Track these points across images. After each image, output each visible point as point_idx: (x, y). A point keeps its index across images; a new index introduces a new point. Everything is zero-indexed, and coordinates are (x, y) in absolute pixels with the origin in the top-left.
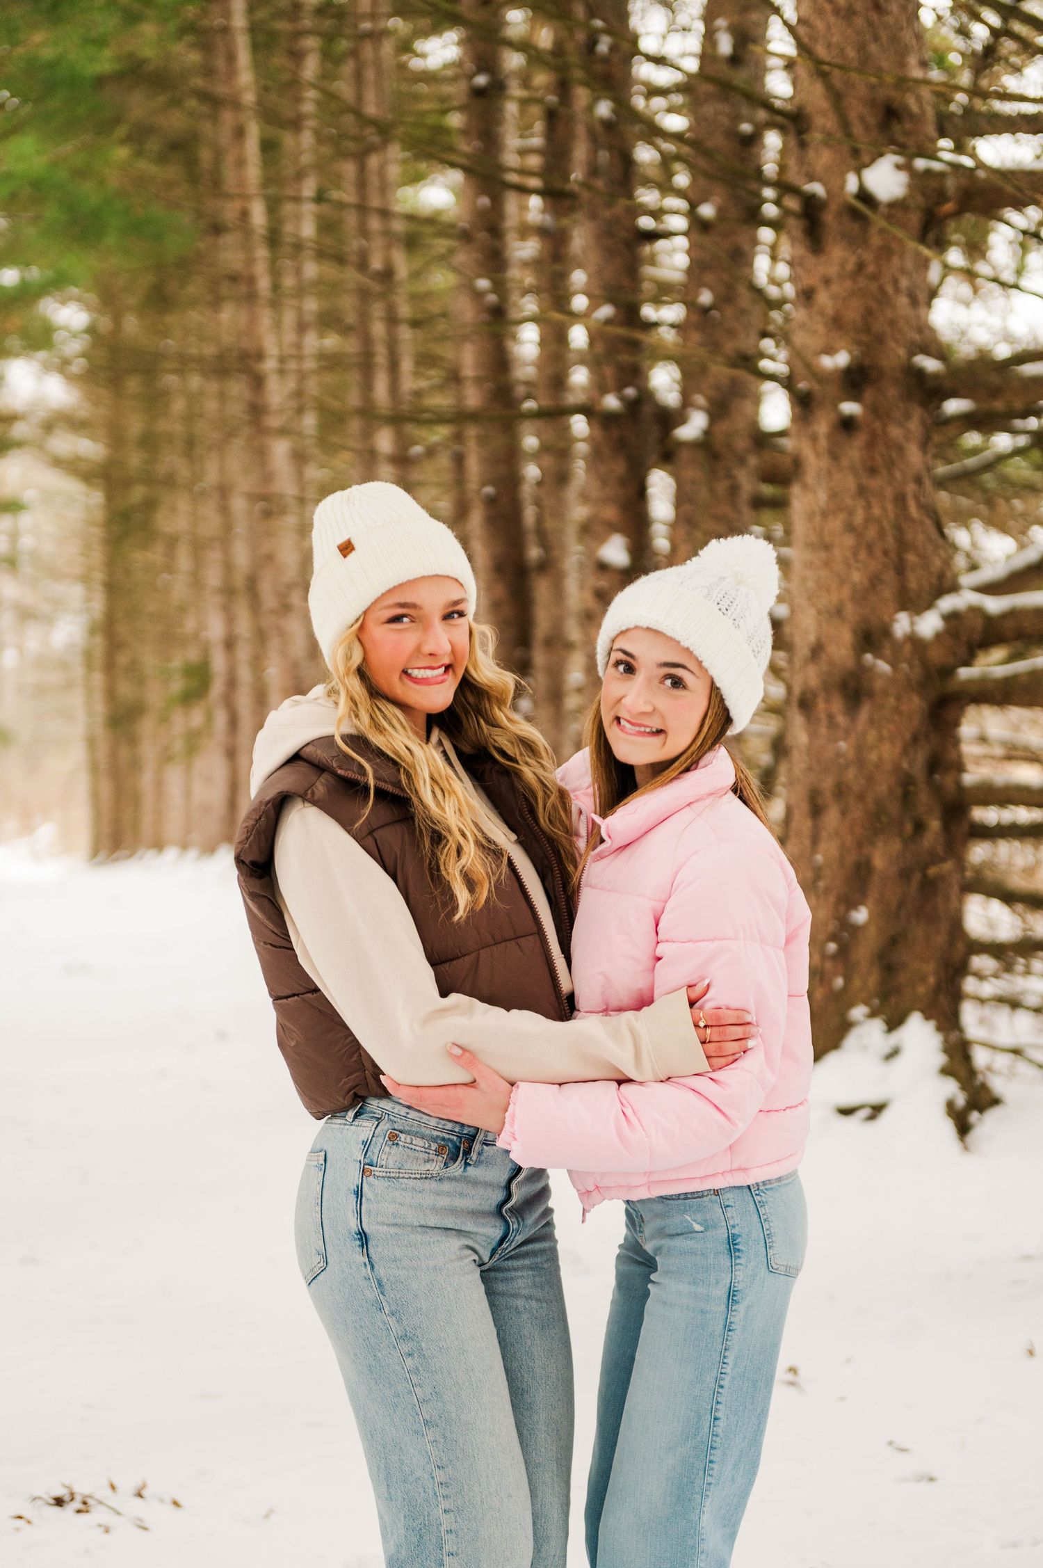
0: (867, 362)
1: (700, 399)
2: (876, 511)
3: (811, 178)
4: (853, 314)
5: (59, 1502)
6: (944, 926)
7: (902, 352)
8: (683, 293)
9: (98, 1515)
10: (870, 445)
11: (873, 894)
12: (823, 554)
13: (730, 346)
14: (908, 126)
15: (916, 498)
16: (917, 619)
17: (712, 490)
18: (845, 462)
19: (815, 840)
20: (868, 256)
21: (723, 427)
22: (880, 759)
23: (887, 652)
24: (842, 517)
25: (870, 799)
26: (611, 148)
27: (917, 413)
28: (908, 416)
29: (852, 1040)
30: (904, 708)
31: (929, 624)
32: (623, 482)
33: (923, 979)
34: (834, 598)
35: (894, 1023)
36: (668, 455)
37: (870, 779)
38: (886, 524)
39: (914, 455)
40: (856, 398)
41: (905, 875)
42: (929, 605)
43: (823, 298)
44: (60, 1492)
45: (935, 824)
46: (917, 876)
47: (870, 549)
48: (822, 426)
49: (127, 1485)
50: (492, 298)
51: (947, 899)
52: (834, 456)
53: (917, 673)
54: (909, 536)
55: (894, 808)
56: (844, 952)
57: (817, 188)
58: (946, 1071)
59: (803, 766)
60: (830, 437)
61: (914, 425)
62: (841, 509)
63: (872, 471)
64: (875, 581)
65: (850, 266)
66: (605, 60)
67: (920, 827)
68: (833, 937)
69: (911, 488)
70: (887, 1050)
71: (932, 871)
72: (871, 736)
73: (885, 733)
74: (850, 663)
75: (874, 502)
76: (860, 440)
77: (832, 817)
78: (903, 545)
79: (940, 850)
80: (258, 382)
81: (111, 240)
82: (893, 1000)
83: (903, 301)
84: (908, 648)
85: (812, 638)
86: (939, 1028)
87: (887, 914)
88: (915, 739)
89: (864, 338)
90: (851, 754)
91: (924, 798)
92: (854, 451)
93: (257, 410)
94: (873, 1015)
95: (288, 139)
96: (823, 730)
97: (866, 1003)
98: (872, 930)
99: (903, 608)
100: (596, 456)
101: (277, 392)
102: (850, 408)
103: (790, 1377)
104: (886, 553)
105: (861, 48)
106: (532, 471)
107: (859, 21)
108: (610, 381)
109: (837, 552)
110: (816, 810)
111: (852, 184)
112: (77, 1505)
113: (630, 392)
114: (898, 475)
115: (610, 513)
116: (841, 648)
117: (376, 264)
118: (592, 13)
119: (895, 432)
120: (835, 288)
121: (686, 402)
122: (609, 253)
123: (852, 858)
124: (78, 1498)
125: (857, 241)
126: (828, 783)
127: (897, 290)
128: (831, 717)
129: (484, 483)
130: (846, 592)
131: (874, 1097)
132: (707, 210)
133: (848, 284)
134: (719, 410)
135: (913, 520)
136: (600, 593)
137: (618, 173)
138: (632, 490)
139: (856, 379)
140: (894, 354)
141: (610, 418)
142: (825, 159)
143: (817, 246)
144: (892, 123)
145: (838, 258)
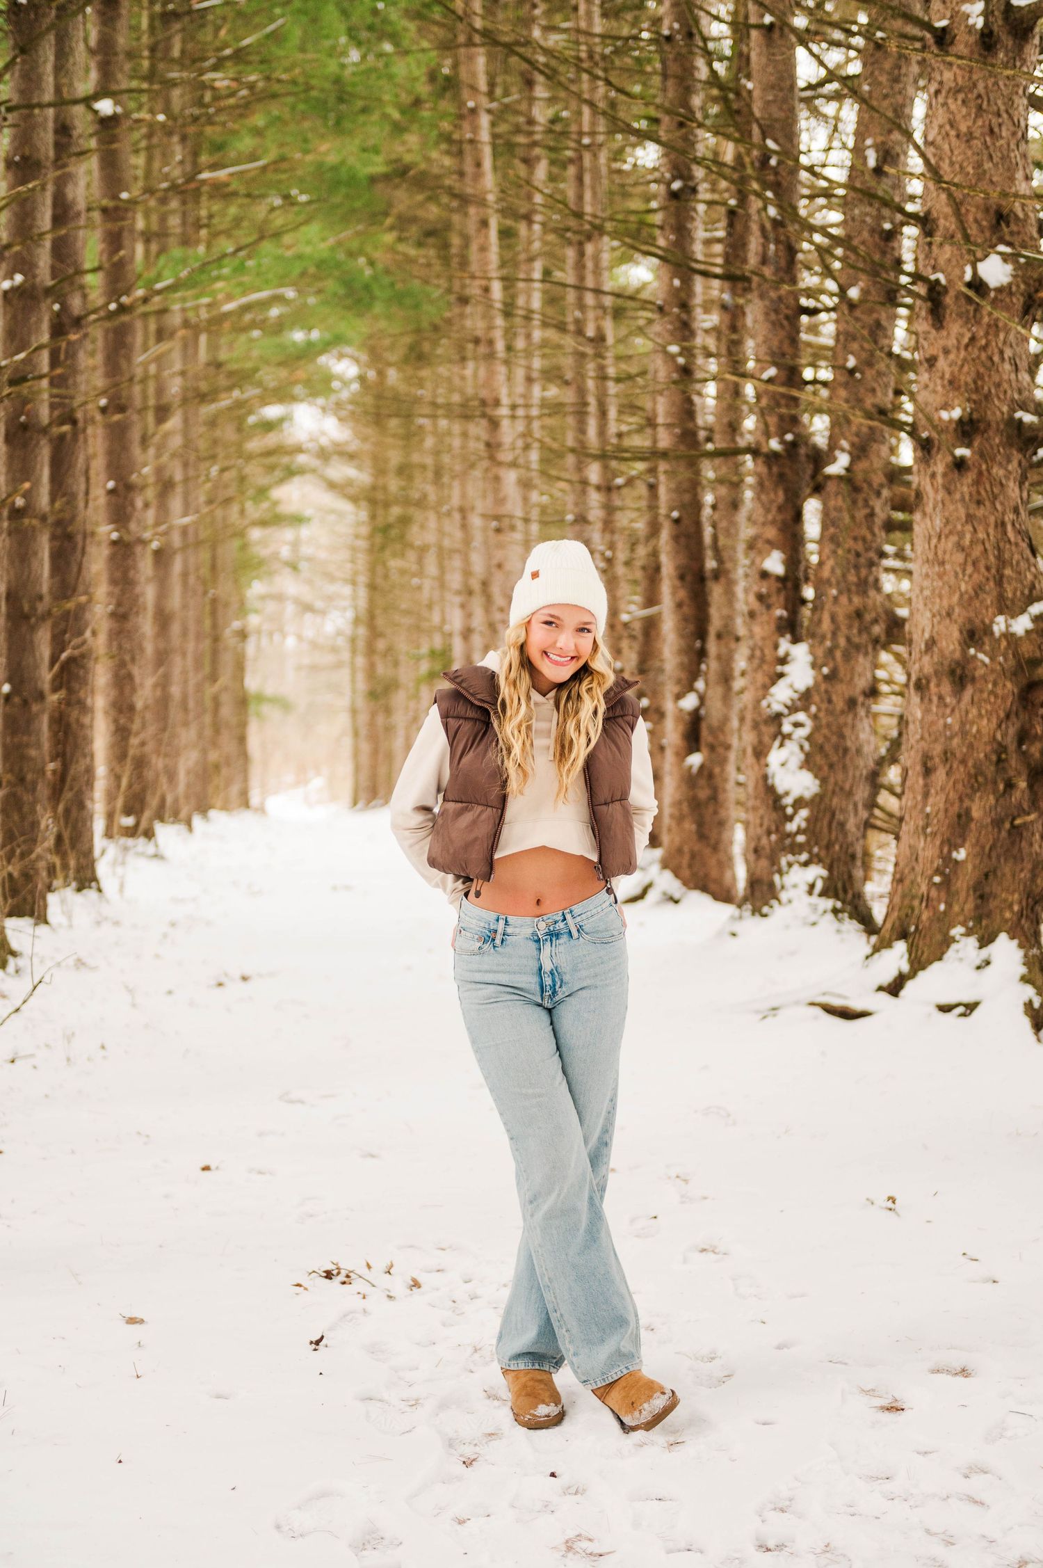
0: (975, 416)
1: (845, 444)
2: (981, 535)
3: (935, 269)
4: (966, 377)
5: (329, 1275)
6: (1028, 866)
7: (1005, 409)
8: (834, 357)
9: (358, 1285)
10: (977, 482)
11: (971, 839)
12: (937, 568)
13: (869, 402)
14: (1014, 228)
15: (1013, 525)
16: (1012, 622)
17: (853, 517)
18: (958, 496)
19: (926, 795)
20: (979, 332)
21: (862, 465)
22: (978, 731)
23: (987, 648)
24: (954, 539)
25: (970, 764)
26: (777, 242)
27: (1016, 456)
28: (1009, 461)
29: (951, 954)
30: (999, 691)
31: (1022, 625)
32: (780, 509)
33: (1010, 906)
34: (945, 603)
35: (986, 941)
36: (818, 489)
37: (971, 746)
38: (987, 545)
39: (1013, 490)
40: (969, 446)
41: (997, 823)
42: (1023, 611)
43: (942, 363)
44: (330, 1267)
45: (1023, 784)
46: (1007, 825)
47: (974, 564)
48: (940, 465)
49: (379, 1265)
50: (681, 360)
51: (1031, 845)
52: (949, 492)
53: (1012, 662)
54: (1007, 556)
55: (990, 770)
56: (947, 883)
57: (941, 277)
58: (1025, 979)
59: (918, 737)
60: (945, 475)
61: (1013, 466)
62: (951, 533)
63: (979, 503)
64: (979, 589)
65: (966, 340)
66: (775, 171)
67: (1010, 785)
68: (938, 871)
69: (1010, 516)
70: (978, 962)
71: (1018, 822)
72: (974, 711)
73: (983, 712)
74: (957, 655)
75: (980, 529)
76: (970, 477)
77: (940, 775)
78: (1002, 562)
79: (1025, 806)
80: (494, 424)
81: (378, 308)
82: (984, 923)
83: (1007, 366)
84: (1004, 644)
85: (927, 635)
86: (1021, 946)
87: (983, 853)
88: (1008, 716)
89: (974, 397)
90: (956, 728)
91: (1014, 761)
92: (965, 486)
93: (492, 447)
94: (968, 934)
95: (522, 228)
96: (934, 709)
97: (964, 924)
98: (970, 867)
99: (1001, 613)
100: (761, 486)
101: (509, 432)
102: (961, 452)
103: (890, 1204)
104: (988, 569)
105: (979, 165)
106: (709, 498)
108: (772, 429)
109: (948, 567)
110: (928, 771)
111: (968, 276)
112: (342, 1278)
113: (789, 437)
114: (999, 507)
115: (771, 533)
116: (951, 643)
117: (590, 332)
118: (764, 136)
119: (998, 472)
120: (952, 356)
121: (833, 445)
122: (775, 325)
123: (955, 809)
124: (343, 1273)
125: (969, 320)
126: (937, 749)
127: (1003, 359)
128: (941, 698)
129: (672, 510)
130: (956, 598)
131: (968, 998)
132: (854, 293)
133: (963, 353)
134: (860, 451)
135: (1009, 541)
136: (760, 598)
137: (783, 263)
138: (789, 515)
139: (967, 429)
140: (999, 410)
141: (772, 457)
142: (947, 253)
143: (938, 322)
144: (1001, 225)
145: (955, 333)
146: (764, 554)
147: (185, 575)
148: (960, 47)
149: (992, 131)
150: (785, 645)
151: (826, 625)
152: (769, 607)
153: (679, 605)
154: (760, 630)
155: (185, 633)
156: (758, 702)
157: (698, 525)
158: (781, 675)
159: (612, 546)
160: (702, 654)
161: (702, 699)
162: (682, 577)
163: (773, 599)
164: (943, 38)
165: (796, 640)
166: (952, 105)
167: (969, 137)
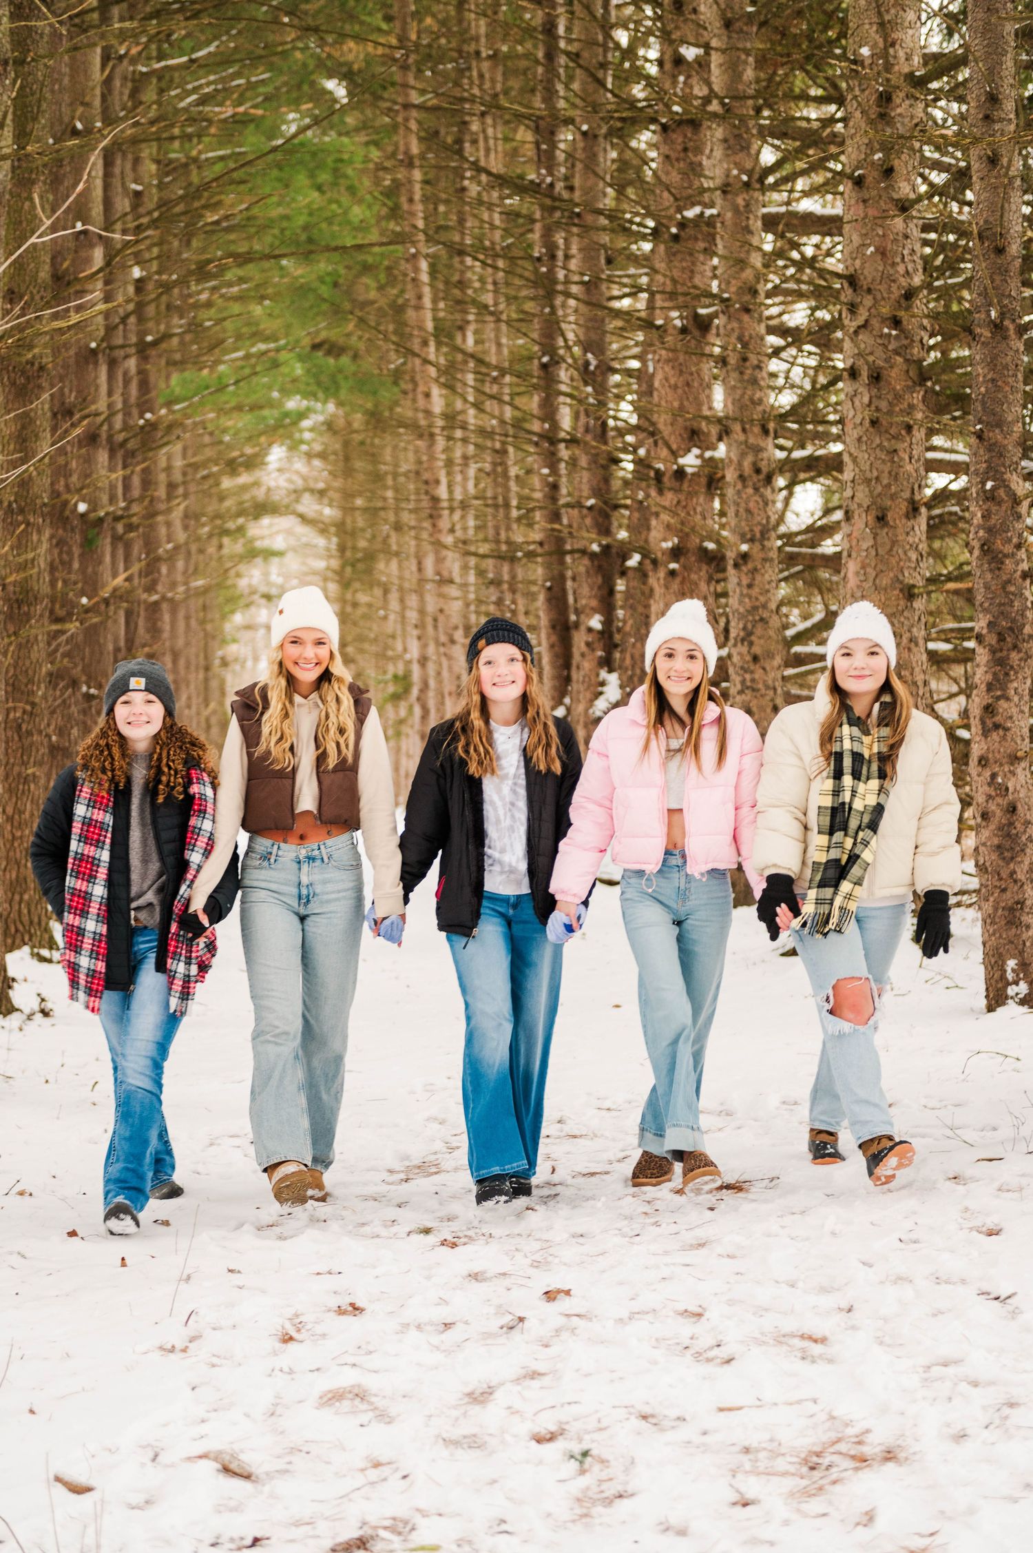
0: (681, 545)
4: (676, 524)
7: (697, 541)
10: (682, 583)
14: (703, 437)
17: (643, 593)
18: (671, 591)
20: (682, 497)
27: (705, 567)
28: (701, 569)
36: (623, 573)
39: (703, 587)
40: (677, 562)
43: (664, 517)
48: (662, 574)
52: (667, 587)
57: (661, 466)
60: (665, 579)
61: (703, 573)
65: (674, 502)
66: (593, 373)
76: (678, 580)
83: (698, 517)
89: (680, 535)
92: (675, 585)
100: (588, 573)
102: (673, 566)
105: (681, 403)
106: (569, 573)
107: (680, 391)
108: (594, 537)
111: (675, 464)
113: (605, 542)
115: (594, 603)
118: (586, 351)
119: (694, 577)
121: (631, 547)
122: (594, 472)
125: (677, 491)
127: (696, 513)
129: (545, 582)
133: (673, 510)
136: (588, 644)
137: (599, 430)
138: (605, 592)
139: (676, 553)
140: (694, 542)
141: (593, 555)
142: (664, 453)
143: (661, 492)
144: (694, 437)
145: (669, 498)
146: (590, 617)
147: (187, 618)
148: (671, 336)
149: (688, 384)
150: (603, 674)
151: (628, 662)
152: (593, 650)
153: (552, 646)
154: (587, 665)
155: (188, 667)
156: (587, 710)
157: (564, 591)
158: (601, 693)
159: (514, 602)
160: (568, 680)
161: (568, 710)
162: (553, 627)
163: (596, 645)
164: (660, 331)
165: (610, 671)
166: (667, 369)
167: (675, 387)
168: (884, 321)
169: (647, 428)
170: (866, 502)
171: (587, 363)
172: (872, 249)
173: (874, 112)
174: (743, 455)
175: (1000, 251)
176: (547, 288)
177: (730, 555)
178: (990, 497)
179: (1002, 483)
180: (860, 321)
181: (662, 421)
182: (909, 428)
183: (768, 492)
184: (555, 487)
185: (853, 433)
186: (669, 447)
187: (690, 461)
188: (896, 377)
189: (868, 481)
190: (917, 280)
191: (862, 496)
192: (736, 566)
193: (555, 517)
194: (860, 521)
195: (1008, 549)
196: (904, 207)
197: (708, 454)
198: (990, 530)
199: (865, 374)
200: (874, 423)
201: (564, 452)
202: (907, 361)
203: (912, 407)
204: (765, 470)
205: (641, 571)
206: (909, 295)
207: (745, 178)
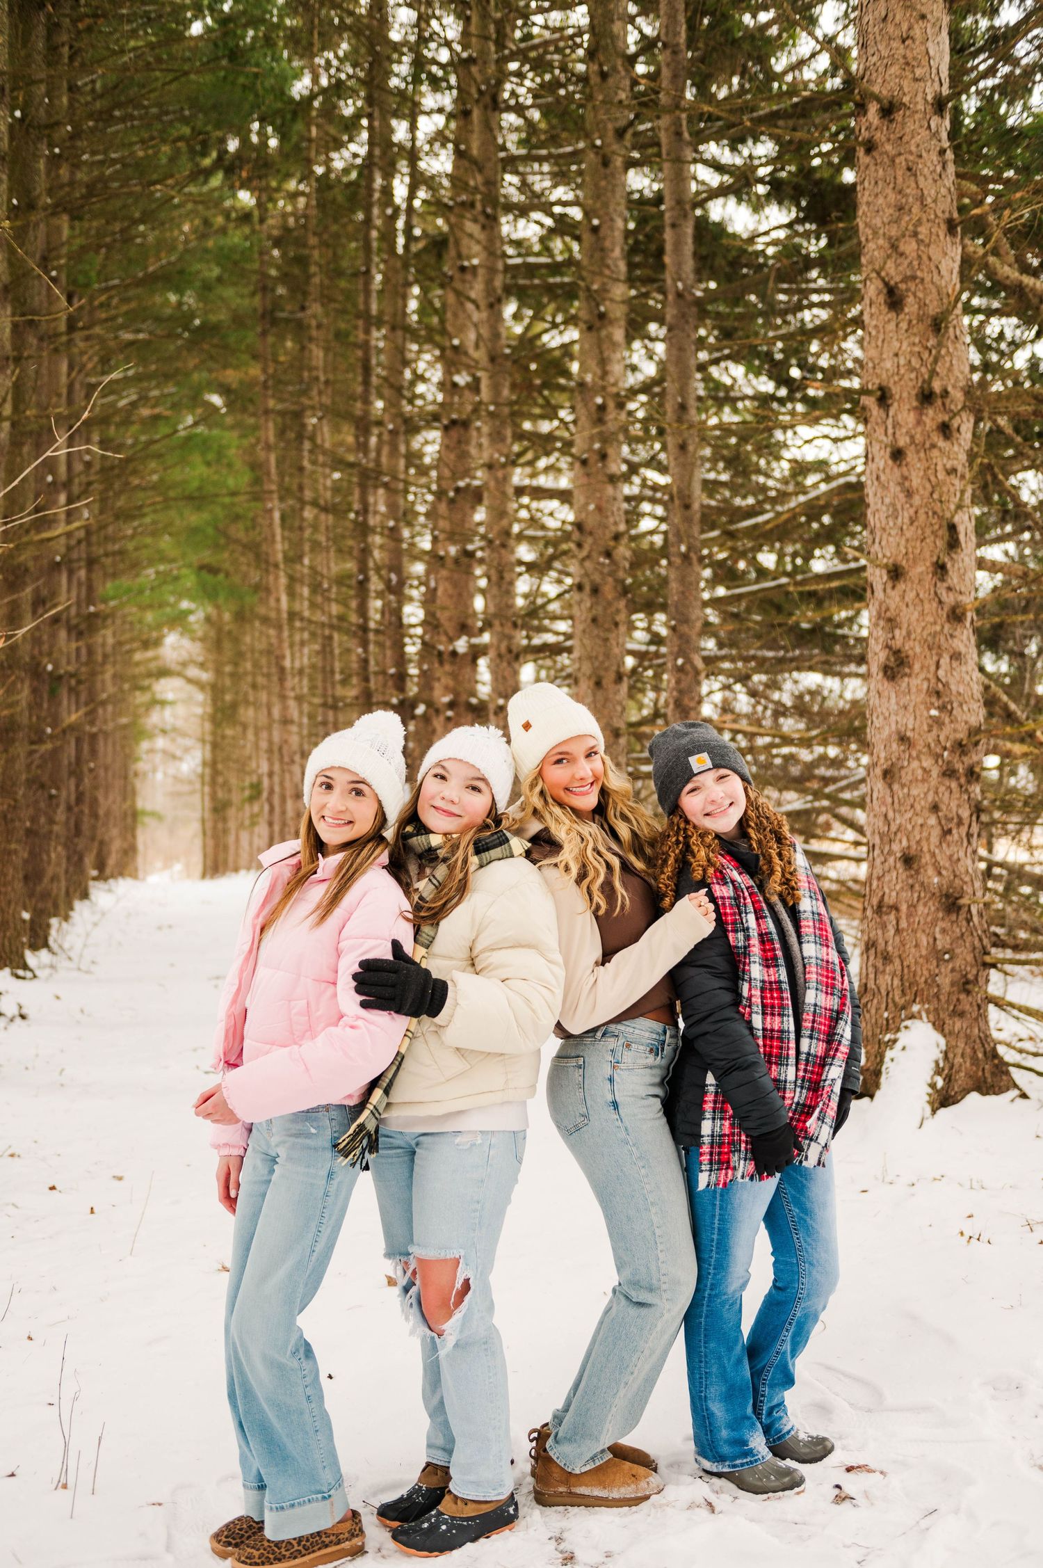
20: (456, 668)
27: (470, 714)
43: (443, 680)
48: (442, 718)
57: (441, 648)
102: (450, 713)
107: (455, 599)
125: (452, 663)
139: (451, 705)
140: (463, 698)
142: (444, 638)
143: (441, 663)
144: (464, 628)
145: (448, 667)
148: (449, 563)
149: (460, 595)
164: (442, 558)
166: (447, 585)
167: (451, 597)
168: (600, 554)
169: (430, 623)
170: (588, 672)
171: (390, 580)
172: (592, 507)
173: (595, 416)
174: (500, 641)
175: (687, 507)
176: (363, 529)
177: (492, 707)
178: (681, 669)
179: (688, 660)
180: (584, 553)
181: (443, 616)
182: (616, 624)
183: (516, 665)
184: (365, 662)
185: (580, 627)
186: (446, 634)
187: (461, 645)
188: (608, 590)
189: (590, 658)
190: (622, 527)
191: (587, 668)
192: (496, 714)
193: (366, 679)
194: (585, 685)
195: (692, 704)
196: (613, 479)
197: (475, 641)
198: (681, 692)
199: (587, 588)
200: (594, 620)
201: (371, 636)
202: (616, 580)
203: (618, 611)
204: (515, 650)
205: (426, 718)
206: (617, 537)
207: (503, 460)
